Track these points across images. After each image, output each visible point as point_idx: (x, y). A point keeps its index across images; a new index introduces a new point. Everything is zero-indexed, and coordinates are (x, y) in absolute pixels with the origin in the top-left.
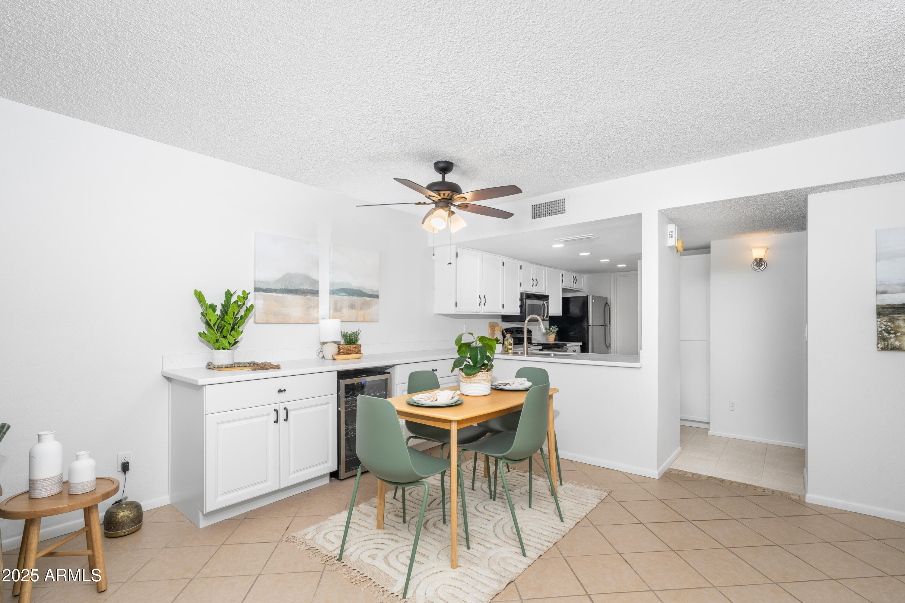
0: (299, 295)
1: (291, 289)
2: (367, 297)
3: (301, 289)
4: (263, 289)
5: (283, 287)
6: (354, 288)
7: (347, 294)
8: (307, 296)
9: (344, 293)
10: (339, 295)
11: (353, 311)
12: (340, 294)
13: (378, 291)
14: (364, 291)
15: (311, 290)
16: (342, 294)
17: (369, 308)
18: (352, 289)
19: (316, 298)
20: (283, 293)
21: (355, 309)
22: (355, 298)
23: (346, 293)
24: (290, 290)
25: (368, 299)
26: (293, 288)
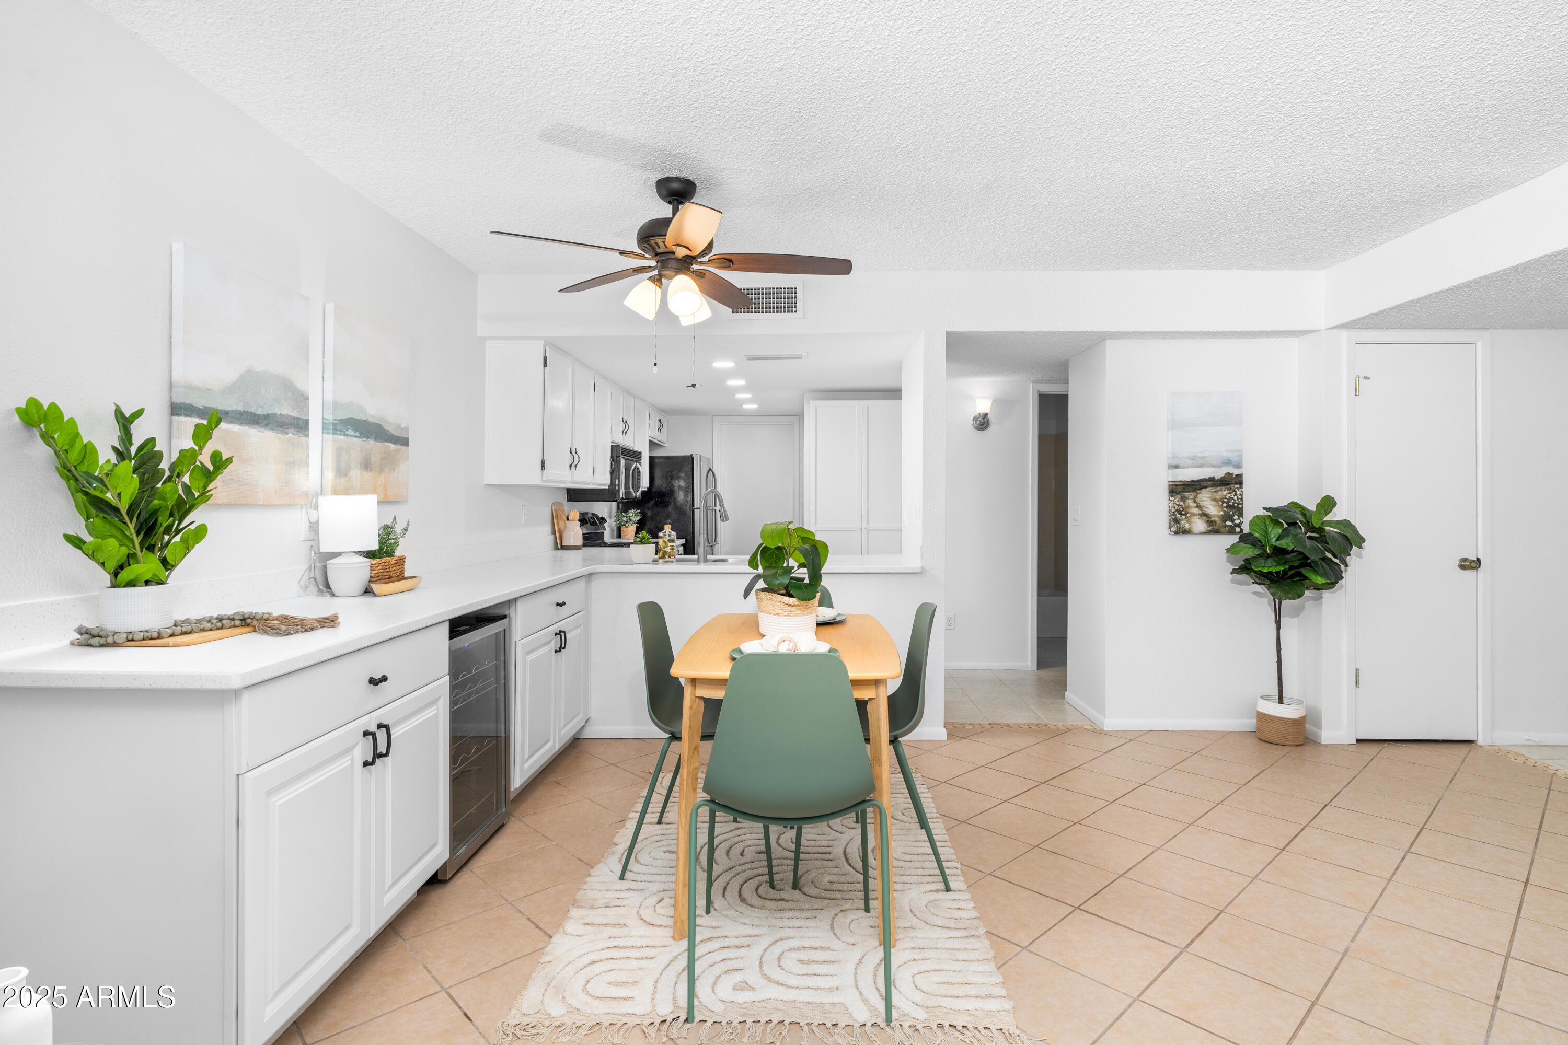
0: (272, 429)
1: (257, 413)
2: (391, 442)
3: (276, 414)
4: (199, 409)
5: (240, 408)
6: (370, 420)
7: (357, 434)
8: (287, 433)
9: (353, 430)
10: (345, 435)
11: (367, 475)
12: (347, 433)
13: (407, 429)
14: (386, 427)
15: (294, 418)
16: (350, 432)
17: (394, 470)
18: (366, 421)
19: (304, 439)
20: (241, 424)
21: (371, 471)
22: (371, 444)
23: (356, 431)
24: (255, 415)
25: (392, 446)
26: (260, 412)
